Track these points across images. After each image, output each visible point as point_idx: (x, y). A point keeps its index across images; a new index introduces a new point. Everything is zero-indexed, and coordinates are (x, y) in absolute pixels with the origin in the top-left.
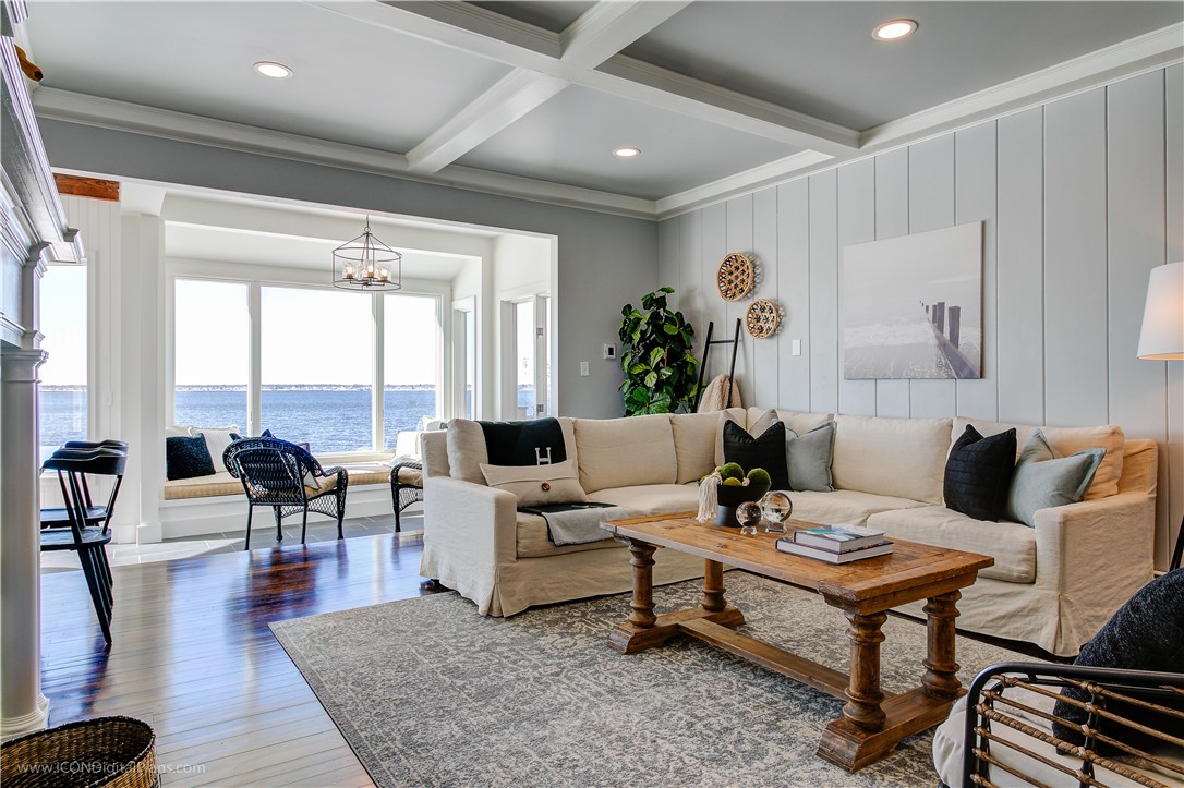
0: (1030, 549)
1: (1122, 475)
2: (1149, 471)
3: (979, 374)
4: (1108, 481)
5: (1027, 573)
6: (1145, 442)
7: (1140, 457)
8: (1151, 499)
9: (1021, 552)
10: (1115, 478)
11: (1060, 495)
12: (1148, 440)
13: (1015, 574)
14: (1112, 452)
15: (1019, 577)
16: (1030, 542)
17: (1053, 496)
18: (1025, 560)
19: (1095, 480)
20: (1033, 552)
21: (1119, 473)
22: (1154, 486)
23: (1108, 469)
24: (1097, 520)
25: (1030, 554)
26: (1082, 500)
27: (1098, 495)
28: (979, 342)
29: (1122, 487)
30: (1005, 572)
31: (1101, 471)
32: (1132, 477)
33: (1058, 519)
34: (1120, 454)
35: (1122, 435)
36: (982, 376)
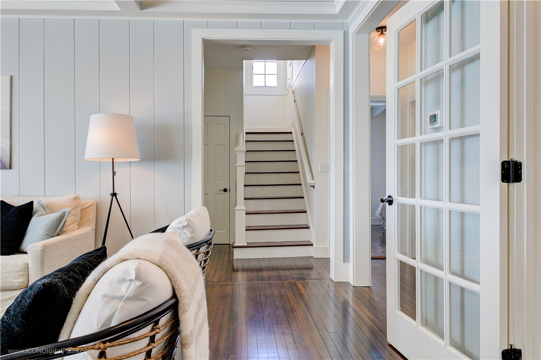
0: (25, 268)
1: (80, 219)
2: (92, 216)
3: (8, 167)
4: (73, 223)
5: (23, 282)
6: (91, 202)
7: (88, 209)
8: (93, 230)
9: (20, 271)
10: (76, 221)
11: (47, 234)
12: (92, 201)
13: (16, 285)
14: (75, 208)
15: (19, 286)
16: (25, 264)
17: (43, 235)
18: (22, 275)
19: (66, 224)
20: (27, 269)
21: (78, 219)
22: (95, 223)
23: (73, 217)
24: (63, 245)
25: (25, 271)
26: (58, 235)
27: (68, 231)
28: (9, 147)
29: (80, 225)
30: (10, 285)
31: (69, 219)
32: (85, 220)
33: (40, 248)
34: (79, 209)
35: (80, 199)
36: (10, 168)
